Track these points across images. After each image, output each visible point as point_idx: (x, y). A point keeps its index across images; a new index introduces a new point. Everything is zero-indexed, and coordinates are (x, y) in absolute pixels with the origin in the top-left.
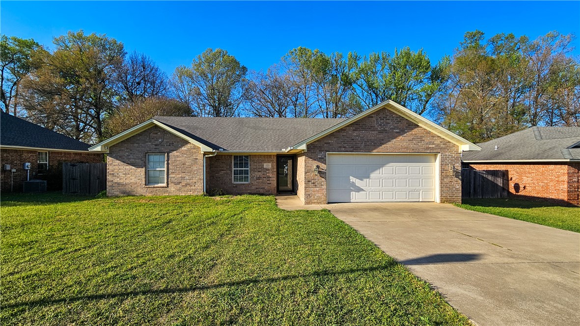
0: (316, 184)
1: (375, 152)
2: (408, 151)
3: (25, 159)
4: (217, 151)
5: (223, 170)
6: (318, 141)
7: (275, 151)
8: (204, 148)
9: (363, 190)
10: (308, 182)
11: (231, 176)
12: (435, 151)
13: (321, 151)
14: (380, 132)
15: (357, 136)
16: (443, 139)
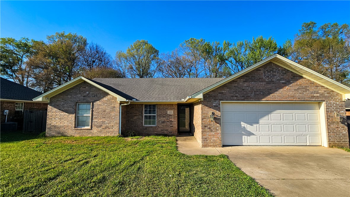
0: (212, 129)
1: (264, 100)
2: (295, 100)
3: (5, 107)
4: (130, 101)
5: (136, 116)
6: (213, 91)
7: (176, 101)
8: (120, 99)
9: (253, 134)
10: (204, 127)
11: (143, 121)
12: (319, 99)
13: (215, 100)
14: (268, 83)
15: (247, 86)
16: (327, 88)
